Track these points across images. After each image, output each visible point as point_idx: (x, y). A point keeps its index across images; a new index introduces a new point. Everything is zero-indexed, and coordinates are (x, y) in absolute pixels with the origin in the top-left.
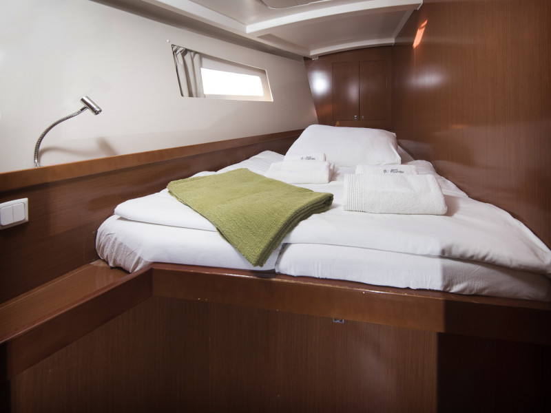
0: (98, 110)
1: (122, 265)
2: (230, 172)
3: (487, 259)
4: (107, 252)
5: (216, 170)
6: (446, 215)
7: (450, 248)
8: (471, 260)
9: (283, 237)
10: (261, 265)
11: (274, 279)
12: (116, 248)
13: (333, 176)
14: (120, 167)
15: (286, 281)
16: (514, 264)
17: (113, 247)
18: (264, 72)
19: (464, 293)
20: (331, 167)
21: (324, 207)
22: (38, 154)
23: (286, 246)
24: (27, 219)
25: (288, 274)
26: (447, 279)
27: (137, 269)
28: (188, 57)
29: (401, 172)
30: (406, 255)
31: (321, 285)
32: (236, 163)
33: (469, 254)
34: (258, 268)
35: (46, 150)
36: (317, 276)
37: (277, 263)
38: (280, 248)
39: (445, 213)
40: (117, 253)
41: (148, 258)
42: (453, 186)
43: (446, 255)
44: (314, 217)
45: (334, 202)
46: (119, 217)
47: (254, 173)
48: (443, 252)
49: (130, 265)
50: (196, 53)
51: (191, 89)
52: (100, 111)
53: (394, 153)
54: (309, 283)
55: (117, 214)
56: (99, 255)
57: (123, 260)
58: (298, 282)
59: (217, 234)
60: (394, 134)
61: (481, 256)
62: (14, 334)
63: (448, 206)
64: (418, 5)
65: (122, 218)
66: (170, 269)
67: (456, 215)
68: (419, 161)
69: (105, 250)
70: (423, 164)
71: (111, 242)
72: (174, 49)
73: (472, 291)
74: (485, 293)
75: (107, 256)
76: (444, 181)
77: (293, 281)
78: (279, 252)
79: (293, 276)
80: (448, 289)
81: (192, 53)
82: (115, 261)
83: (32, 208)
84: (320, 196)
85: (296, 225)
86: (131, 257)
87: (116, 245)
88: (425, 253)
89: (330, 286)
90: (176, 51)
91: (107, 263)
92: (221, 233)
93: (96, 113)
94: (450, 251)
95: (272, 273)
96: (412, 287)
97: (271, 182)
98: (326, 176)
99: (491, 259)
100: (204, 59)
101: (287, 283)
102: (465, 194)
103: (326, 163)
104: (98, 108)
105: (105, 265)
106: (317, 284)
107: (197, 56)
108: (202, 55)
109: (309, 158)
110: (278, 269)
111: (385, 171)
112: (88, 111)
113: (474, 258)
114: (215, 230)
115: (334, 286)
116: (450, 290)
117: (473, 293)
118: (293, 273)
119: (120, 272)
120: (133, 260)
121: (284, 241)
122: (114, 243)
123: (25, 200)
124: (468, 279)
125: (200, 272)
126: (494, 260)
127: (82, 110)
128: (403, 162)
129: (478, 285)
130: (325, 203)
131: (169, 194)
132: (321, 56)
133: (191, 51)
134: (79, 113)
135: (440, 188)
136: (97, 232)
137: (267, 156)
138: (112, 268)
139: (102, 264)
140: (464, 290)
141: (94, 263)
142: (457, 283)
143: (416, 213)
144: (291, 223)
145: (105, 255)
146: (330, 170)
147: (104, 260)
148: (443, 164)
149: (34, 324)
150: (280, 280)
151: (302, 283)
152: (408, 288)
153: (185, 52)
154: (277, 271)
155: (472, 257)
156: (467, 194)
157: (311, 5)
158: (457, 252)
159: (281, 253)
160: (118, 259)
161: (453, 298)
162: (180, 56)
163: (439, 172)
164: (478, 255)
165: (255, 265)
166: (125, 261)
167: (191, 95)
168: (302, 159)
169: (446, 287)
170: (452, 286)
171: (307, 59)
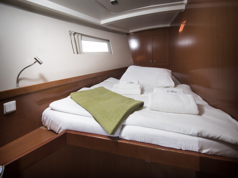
0: (41, 62)
1: (53, 129)
2: (96, 89)
3: (220, 139)
4: (47, 124)
5: (89, 87)
6: (199, 115)
7: (201, 132)
8: (212, 139)
9: (123, 122)
10: (113, 135)
11: (119, 141)
12: (50, 122)
13: (142, 91)
14: (50, 86)
15: (124, 142)
16: (233, 142)
17: (49, 122)
18: (108, 41)
19: (208, 154)
20: (142, 87)
21: (140, 108)
22: (18, 81)
23: (123, 126)
24: (16, 109)
25: (125, 139)
26: (200, 147)
27: (60, 132)
28: (76, 36)
29: (176, 92)
30: (180, 134)
31: (141, 145)
32: (98, 84)
33: (211, 136)
34: (112, 136)
35: (21, 79)
36: (138, 141)
37: (120, 133)
38: (121, 127)
39: (198, 114)
40: (51, 124)
41: (64, 128)
42: (201, 99)
43: (200, 135)
44: (136, 112)
45: (145, 105)
46: (51, 108)
47: (107, 89)
48: (198, 134)
49: (57, 130)
50: (79, 34)
51: (78, 51)
52: (42, 63)
53: (171, 81)
54: (135, 144)
55: (50, 107)
56: (43, 124)
57: (53, 128)
58: (130, 143)
59: (93, 119)
60: (171, 71)
61: (217, 137)
62: (15, 159)
63: (199, 111)
64: (183, 10)
65: (52, 109)
66: (74, 133)
67: (203, 115)
68: (183, 85)
69: (46, 122)
70: (185, 86)
71: (48, 119)
72: (70, 33)
73: (212, 153)
74: (219, 154)
75: (47, 125)
76: (196, 96)
77: (127, 143)
78: (120, 129)
79: (127, 140)
80: (200, 151)
81: (78, 34)
82: (50, 128)
83: (17, 105)
84: (138, 102)
85: (128, 116)
86: (57, 127)
87: (51, 121)
88: (189, 134)
89: (144, 146)
90: (71, 34)
91: (47, 128)
92: (95, 119)
93: (40, 64)
94: (201, 134)
95: (118, 138)
96: (183, 149)
97: (115, 94)
98: (139, 92)
99: (222, 139)
100: (83, 37)
101: (125, 143)
102: (207, 103)
103: (139, 85)
104: (41, 61)
105: (46, 129)
106: (138, 145)
107: (80, 35)
108: (82, 35)
109: (131, 83)
110: (121, 136)
111: (168, 91)
112: (37, 63)
113: (213, 138)
114: (93, 117)
115: (146, 146)
116: (201, 152)
117: (213, 154)
118: (127, 139)
119: (52, 133)
120: (58, 128)
121: (123, 124)
122: (50, 120)
123: (15, 101)
124: (210, 148)
125: (86, 135)
126: (223, 139)
127: (35, 62)
128: (176, 85)
129: (215, 150)
130: (140, 106)
131: (71, 98)
132: (135, 33)
133: (77, 33)
134: (34, 64)
135: (195, 100)
136: (42, 114)
137: (111, 80)
138: (49, 130)
139: (44, 128)
140: (209, 152)
141: (41, 128)
142: (205, 149)
143: (184, 113)
144: (126, 116)
145: (46, 125)
146: (141, 88)
147: (45, 127)
148: (195, 86)
149: (22, 155)
150: (121, 141)
151: (132, 143)
152: (181, 149)
153: (75, 34)
154: (120, 137)
155: (212, 137)
156: (208, 103)
157: (130, 11)
158: (205, 134)
159: (122, 129)
160: (51, 127)
161: (203, 156)
162: (72, 36)
163: (194, 91)
164: (215, 136)
165: (111, 134)
166: (54, 128)
167: (78, 53)
168: (128, 83)
169: (200, 150)
170: (203, 150)
171: (128, 34)
